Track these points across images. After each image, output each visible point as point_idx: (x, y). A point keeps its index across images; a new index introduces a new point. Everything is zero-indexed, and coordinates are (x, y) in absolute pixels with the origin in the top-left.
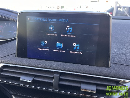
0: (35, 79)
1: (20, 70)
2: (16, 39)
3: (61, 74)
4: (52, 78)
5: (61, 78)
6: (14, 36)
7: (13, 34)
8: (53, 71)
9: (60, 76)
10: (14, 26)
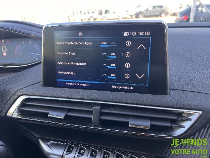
0: (68, 114)
1: (48, 104)
2: (41, 62)
3: (103, 106)
4: (90, 112)
5: (103, 111)
6: (37, 59)
7: (35, 57)
8: (92, 103)
9: (101, 109)
10: (36, 46)
